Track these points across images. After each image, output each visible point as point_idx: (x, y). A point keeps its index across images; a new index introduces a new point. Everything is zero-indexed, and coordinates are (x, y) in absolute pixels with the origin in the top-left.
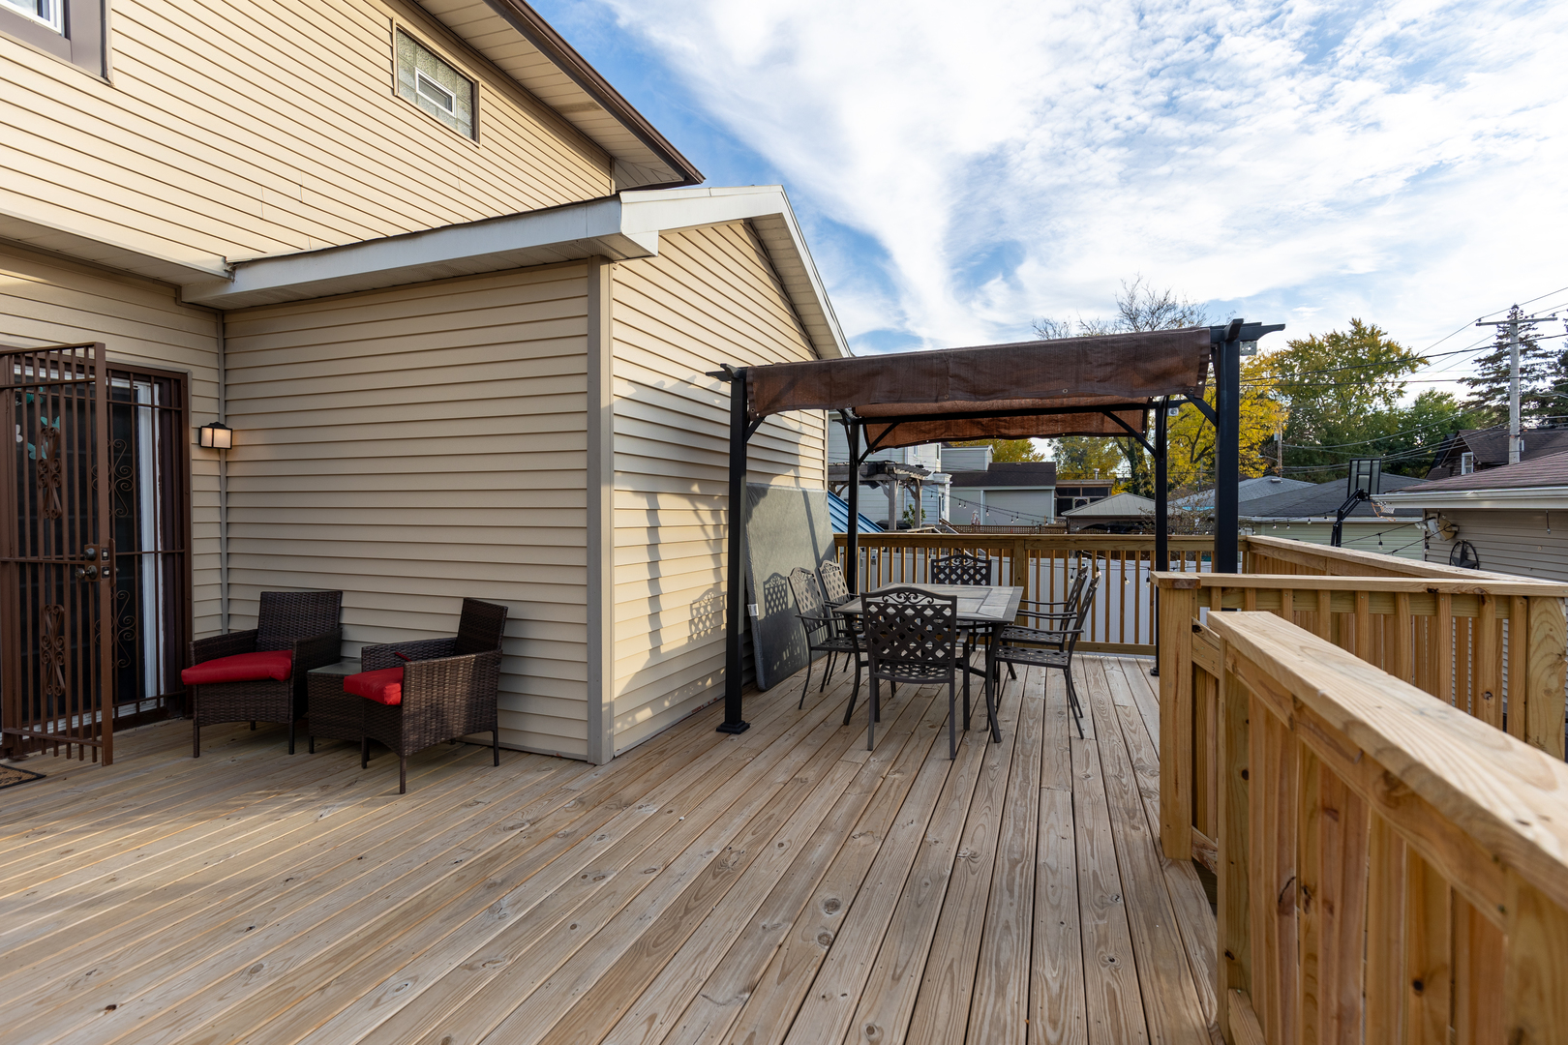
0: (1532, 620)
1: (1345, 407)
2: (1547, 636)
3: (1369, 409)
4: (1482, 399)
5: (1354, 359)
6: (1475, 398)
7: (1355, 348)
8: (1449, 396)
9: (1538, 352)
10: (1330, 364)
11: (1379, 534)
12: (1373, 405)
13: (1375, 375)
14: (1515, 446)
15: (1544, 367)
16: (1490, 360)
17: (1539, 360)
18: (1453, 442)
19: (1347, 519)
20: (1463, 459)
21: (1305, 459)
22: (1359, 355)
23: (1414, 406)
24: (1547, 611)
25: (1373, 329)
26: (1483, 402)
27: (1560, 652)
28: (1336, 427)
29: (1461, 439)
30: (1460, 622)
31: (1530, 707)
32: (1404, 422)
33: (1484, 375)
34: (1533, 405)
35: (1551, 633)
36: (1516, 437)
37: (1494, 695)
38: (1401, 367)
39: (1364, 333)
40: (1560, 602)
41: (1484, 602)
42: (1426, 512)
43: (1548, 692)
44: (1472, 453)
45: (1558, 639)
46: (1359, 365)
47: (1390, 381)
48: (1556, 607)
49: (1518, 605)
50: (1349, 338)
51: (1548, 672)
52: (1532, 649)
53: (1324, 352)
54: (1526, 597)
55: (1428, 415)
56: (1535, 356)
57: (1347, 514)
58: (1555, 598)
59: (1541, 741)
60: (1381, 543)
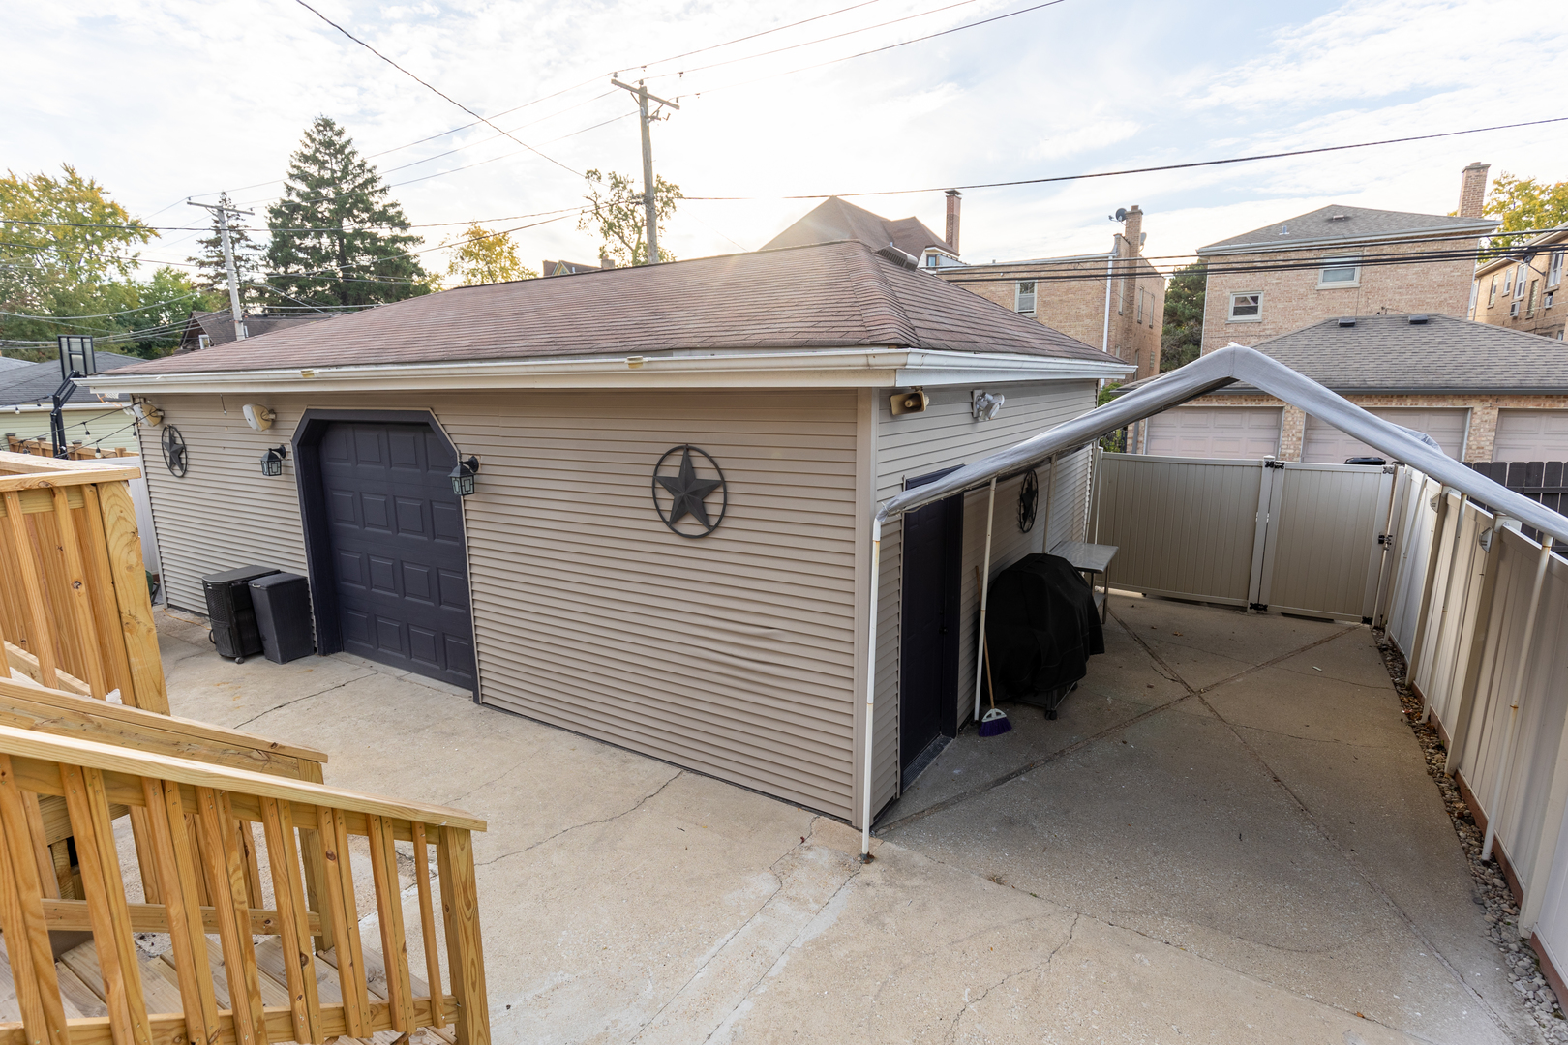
0: (103, 506)
1: (75, 273)
2: (119, 518)
3: (103, 277)
4: (210, 281)
5: (75, 214)
6: (205, 280)
7: (73, 202)
8: (185, 274)
9: (249, 243)
10: (44, 214)
11: (84, 423)
12: (107, 273)
13: (103, 238)
14: (240, 330)
15: (257, 258)
16: (210, 243)
17: (251, 251)
18: (189, 323)
19: (66, 407)
20: (201, 340)
21: (33, 331)
22: (80, 211)
23: (153, 280)
24: (114, 495)
25: (92, 183)
26: (212, 285)
27: (133, 530)
28: (66, 294)
29: (195, 321)
30: (31, 518)
31: (117, 585)
32: (146, 297)
33: (208, 257)
34: (254, 293)
35: (122, 514)
36: (240, 322)
37: (83, 583)
38: (131, 234)
39: (81, 185)
40: (125, 485)
41: (54, 495)
42: (133, 397)
43: (130, 568)
44: (207, 336)
45: (129, 519)
46: (80, 222)
47: (126, 250)
48: (122, 490)
49: (88, 491)
50: (63, 186)
51: (126, 550)
52: (108, 533)
53: (32, 196)
54: (94, 484)
55: (168, 292)
56: (248, 246)
57: (65, 400)
58: (119, 481)
59: (132, 613)
60: (88, 433)
